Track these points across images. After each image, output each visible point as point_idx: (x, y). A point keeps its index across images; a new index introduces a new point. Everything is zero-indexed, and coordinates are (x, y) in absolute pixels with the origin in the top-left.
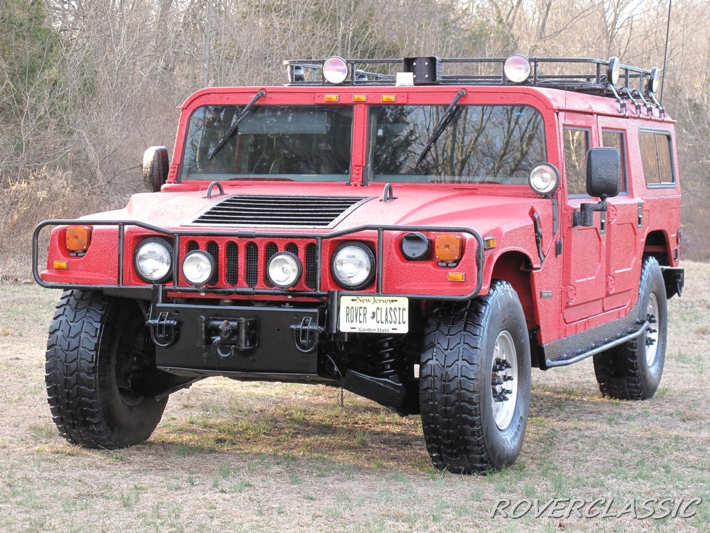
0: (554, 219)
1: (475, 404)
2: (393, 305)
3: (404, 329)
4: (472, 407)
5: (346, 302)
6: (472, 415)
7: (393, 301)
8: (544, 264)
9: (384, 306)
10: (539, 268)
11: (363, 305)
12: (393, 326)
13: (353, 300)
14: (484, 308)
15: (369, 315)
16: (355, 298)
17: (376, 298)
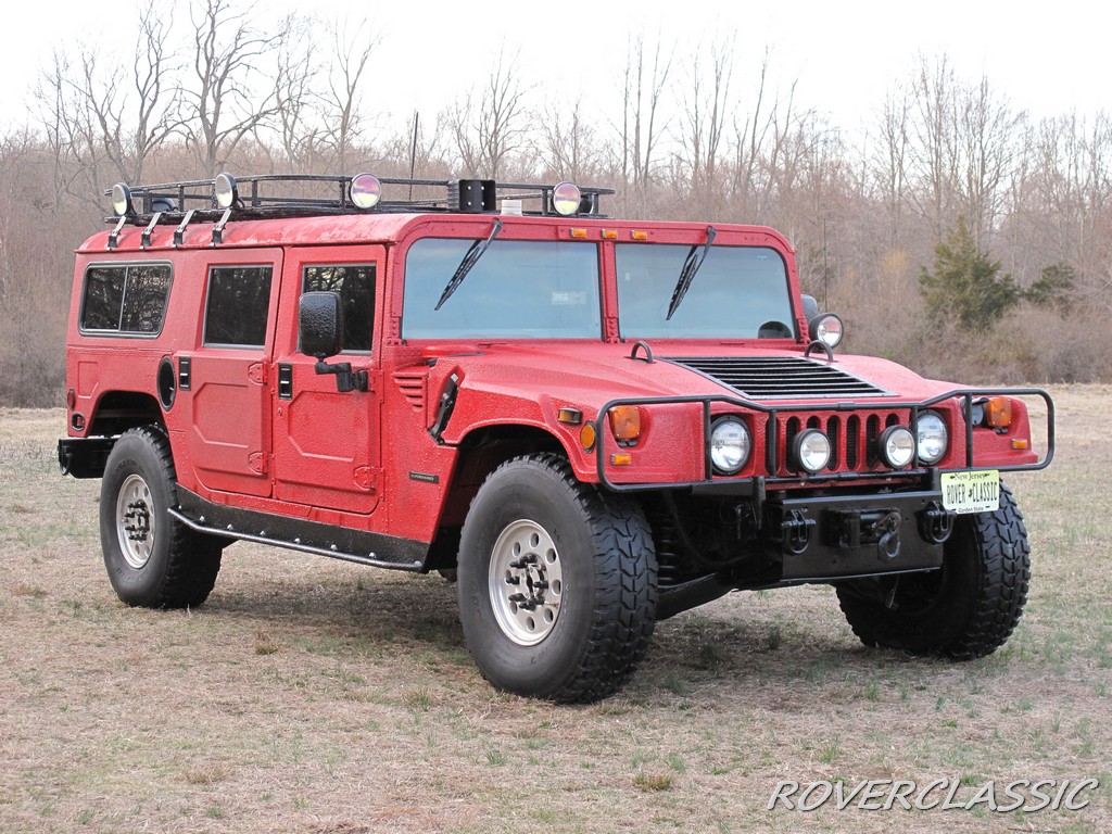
2: (987, 479)
3: (994, 506)
5: (946, 481)
7: (986, 475)
9: (979, 482)
11: (961, 482)
12: (987, 503)
13: (952, 477)
15: (967, 493)
16: (953, 474)
17: (973, 473)
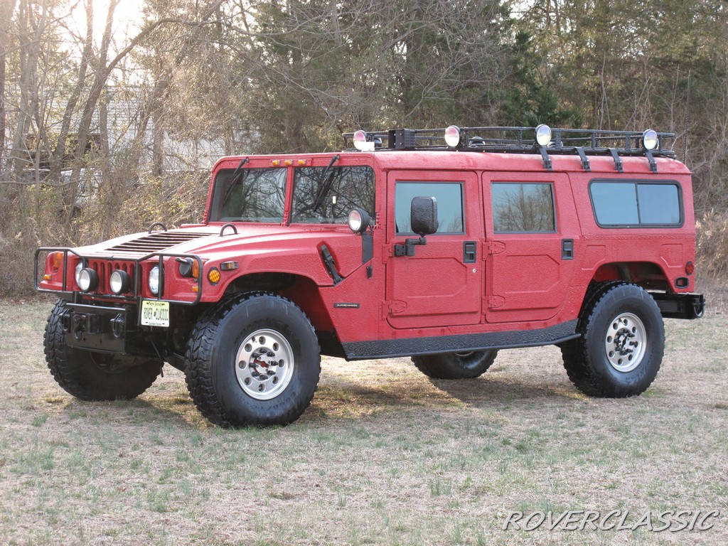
0: (363, 251)
1: (206, 378)
3: (167, 324)
4: (205, 380)
5: (145, 304)
6: (207, 386)
7: (163, 305)
8: (339, 284)
9: (160, 308)
10: (333, 286)
11: (152, 307)
12: (163, 322)
13: (148, 304)
14: (227, 311)
15: (153, 314)
17: (157, 303)
